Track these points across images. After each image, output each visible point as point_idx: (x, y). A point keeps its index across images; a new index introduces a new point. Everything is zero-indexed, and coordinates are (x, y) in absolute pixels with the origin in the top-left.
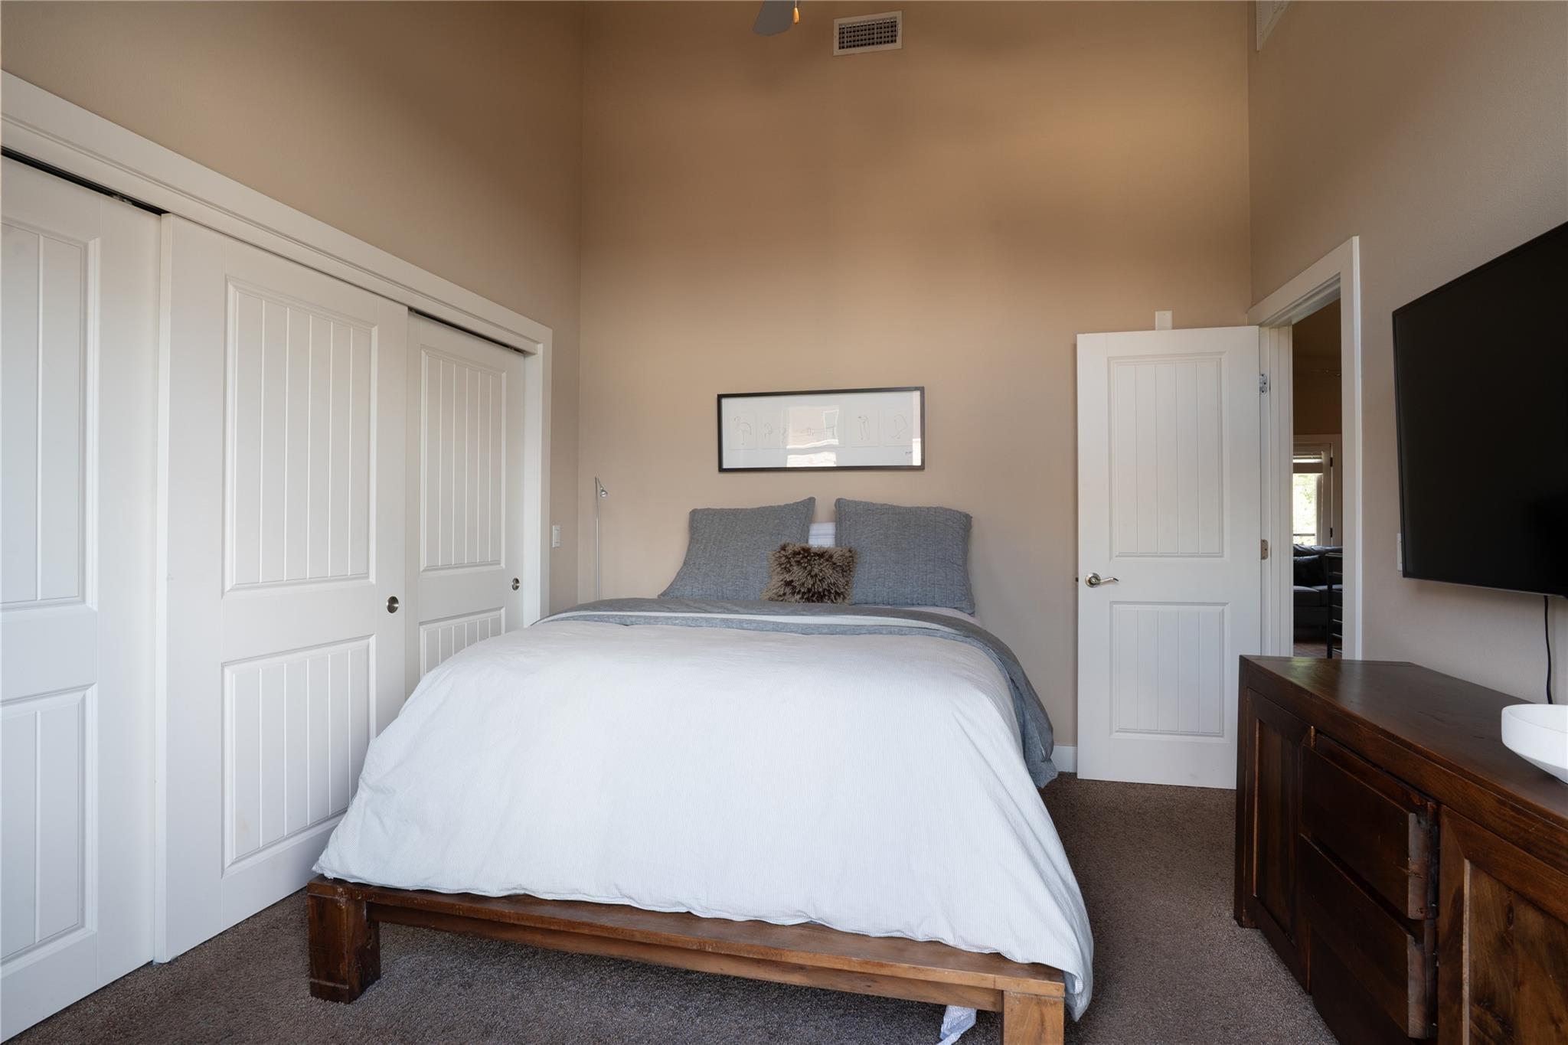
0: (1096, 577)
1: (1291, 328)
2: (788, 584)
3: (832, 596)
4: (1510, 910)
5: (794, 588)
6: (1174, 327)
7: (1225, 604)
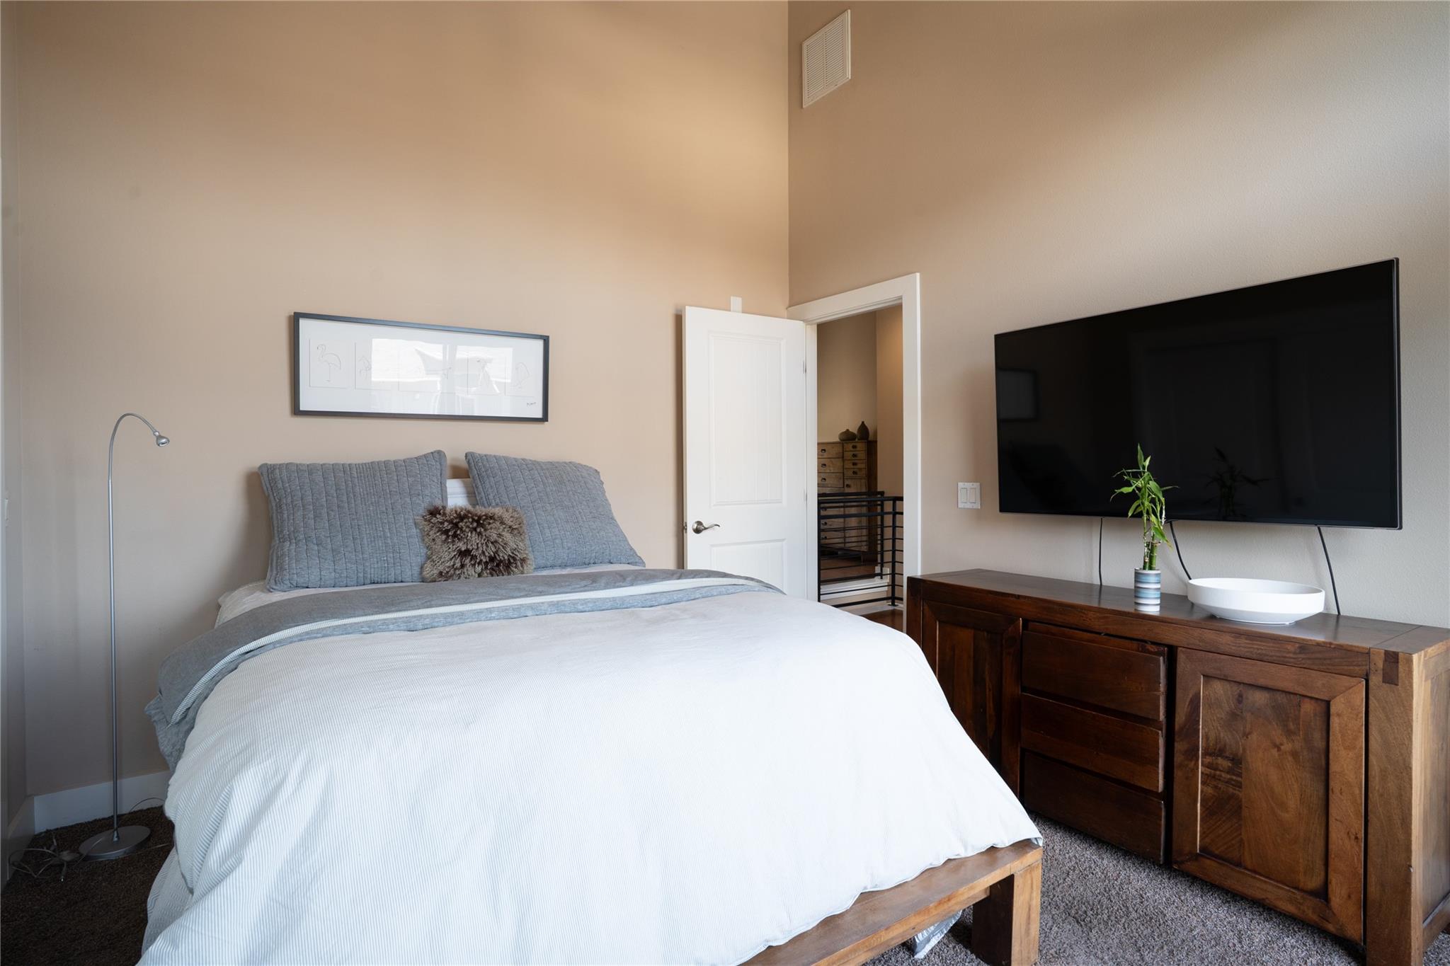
0: (699, 523)
1: (815, 327)
2: (464, 554)
3: (519, 564)
4: (1240, 696)
5: (474, 557)
6: (744, 312)
7: (783, 540)
